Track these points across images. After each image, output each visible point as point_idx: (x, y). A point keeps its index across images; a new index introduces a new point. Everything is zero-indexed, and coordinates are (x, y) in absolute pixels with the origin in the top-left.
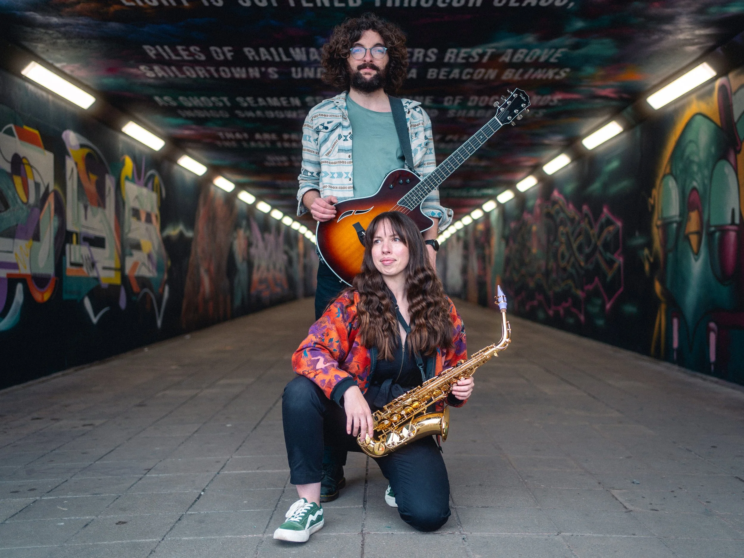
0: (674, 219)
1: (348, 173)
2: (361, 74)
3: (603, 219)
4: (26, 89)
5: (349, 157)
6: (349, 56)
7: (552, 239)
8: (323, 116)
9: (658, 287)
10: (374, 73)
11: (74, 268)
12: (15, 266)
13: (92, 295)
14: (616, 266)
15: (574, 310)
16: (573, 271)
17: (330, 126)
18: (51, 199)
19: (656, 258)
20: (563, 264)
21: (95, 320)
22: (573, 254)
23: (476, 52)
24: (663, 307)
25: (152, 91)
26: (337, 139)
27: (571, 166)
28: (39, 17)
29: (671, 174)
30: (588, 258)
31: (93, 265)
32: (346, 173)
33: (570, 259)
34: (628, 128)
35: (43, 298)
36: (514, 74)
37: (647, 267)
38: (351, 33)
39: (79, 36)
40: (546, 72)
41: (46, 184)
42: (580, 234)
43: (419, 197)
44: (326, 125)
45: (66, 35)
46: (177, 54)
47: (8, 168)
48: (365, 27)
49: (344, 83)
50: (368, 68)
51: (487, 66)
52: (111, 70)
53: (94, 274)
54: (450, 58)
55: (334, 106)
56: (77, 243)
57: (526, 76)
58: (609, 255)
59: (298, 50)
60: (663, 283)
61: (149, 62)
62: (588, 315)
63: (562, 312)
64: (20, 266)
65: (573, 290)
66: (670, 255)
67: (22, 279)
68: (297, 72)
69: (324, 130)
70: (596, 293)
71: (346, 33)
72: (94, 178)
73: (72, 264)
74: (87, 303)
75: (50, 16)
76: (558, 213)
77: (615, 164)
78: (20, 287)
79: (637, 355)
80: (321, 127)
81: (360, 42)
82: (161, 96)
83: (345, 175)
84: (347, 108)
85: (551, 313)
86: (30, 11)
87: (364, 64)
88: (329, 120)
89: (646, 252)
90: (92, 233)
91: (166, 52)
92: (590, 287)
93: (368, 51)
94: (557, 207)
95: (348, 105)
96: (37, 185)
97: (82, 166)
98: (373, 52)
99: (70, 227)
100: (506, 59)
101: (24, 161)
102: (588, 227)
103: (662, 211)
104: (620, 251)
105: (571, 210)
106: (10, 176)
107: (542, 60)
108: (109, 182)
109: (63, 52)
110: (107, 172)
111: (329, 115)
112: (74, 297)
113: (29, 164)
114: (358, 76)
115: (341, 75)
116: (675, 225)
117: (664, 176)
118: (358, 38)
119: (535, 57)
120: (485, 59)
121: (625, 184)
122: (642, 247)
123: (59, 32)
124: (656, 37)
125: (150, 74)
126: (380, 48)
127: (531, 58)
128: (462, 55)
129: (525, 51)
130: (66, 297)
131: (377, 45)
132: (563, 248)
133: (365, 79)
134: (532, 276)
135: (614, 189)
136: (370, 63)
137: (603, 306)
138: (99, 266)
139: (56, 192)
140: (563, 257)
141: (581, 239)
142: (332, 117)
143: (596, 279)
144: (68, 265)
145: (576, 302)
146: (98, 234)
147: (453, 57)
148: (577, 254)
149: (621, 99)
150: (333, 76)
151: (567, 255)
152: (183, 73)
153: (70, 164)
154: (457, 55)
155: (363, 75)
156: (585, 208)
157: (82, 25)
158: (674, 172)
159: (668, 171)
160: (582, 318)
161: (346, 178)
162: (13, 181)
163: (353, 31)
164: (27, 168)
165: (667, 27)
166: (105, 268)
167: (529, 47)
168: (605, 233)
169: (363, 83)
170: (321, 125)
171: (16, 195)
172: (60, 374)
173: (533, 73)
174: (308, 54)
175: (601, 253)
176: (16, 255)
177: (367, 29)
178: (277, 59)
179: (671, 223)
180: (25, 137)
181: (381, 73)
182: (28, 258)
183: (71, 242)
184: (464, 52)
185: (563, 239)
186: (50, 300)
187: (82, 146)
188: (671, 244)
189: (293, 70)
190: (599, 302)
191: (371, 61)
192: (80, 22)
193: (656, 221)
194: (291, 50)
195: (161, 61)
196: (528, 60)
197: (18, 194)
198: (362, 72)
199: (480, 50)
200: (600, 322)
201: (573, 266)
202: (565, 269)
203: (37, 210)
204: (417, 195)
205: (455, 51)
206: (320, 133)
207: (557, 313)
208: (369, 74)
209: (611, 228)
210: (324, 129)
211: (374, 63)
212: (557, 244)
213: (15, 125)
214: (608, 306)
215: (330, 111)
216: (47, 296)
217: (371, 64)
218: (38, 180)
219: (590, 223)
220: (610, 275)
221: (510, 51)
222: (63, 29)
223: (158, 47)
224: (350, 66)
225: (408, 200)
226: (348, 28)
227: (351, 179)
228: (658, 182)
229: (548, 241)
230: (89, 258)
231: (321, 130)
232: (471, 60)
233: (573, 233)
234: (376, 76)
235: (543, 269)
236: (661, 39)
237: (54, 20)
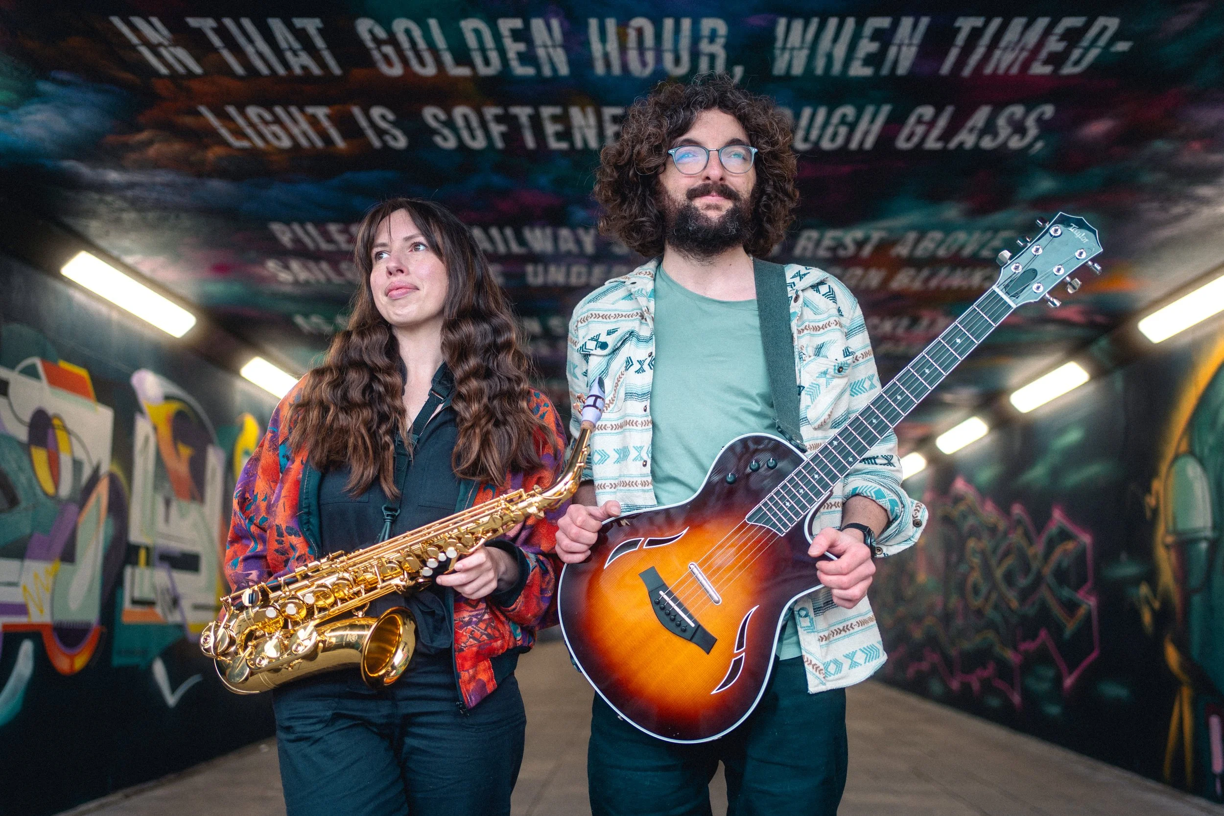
0: (1202, 534)
1: (641, 448)
2: (696, 209)
3: (1052, 529)
4: (70, 299)
5: (645, 410)
6: (665, 169)
7: (954, 558)
8: (600, 318)
9: (1172, 655)
10: (728, 205)
11: (138, 609)
12: (21, 609)
13: (168, 656)
14: (1082, 611)
15: (1000, 684)
16: (998, 618)
17: (611, 341)
18: (102, 490)
19: (1166, 602)
20: (977, 602)
21: (171, 700)
22: (994, 587)
23: (850, 236)
24: (1186, 693)
25: (289, 307)
26: (623, 369)
27: (987, 441)
28: (84, 170)
29: (1191, 453)
30: (1025, 595)
31: (175, 602)
32: (636, 448)
33: (989, 593)
34: (1099, 373)
35: (72, 665)
36: (913, 279)
37: (1147, 617)
38: (671, 117)
39: (161, 206)
40: (970, 275)
41: (95, 462)
42: (1006, 554)
43: (798, 502)
44: (602, 339)
45: (136, 204)
46: (330, 240)
47: (22, 434)
48: (702, 102)
49: (652, 235)
50: (714, 194)
51: (867, 264)
52: (221, 269)
53: (175, 618)
54: (805, 249)
55: (627, 293)
56: (148, 563)
57: (933, 283)
58: (1066, 592)
59: (538, 232)
60: (1182, 647)
61: (282, 254)
62: (1026, 694)
63: (976, 685)
64: (32, 609)
65: (997, 649)
66: (1197, 599)
67: (35, 633)
68: (536, 274)
69: (599, 351)
70: (1042, 657)
71: (658, 118)
72: (186, 452)
73: (135, 602)
74: (159, 670)
75: (105, 168)
76: (964, 516)
77: (1073, 436)
78: (27, 648)
79: (1137, 778)
80: (591, 345)
81: (692, 134)
82: (306, 316)
83: (633, 454)
84: (655, 293)
85: (955, 685)
86: (68, 158)
87: (706, 186)
88: (611, 327)
89: (1144, 590)
90: (177, 546)
91: (310, 235)
92: (1029, 646)
93: (713, 154)
94: (962, 507)
95: (658, 286)
96: (77, 465)
97: (165, 431)
98: (724, 159)
99: (136, 536)
100: (903, 250)
101: (56, 422)
102: (1024, 543)
103: (1175, 518)
104: (1089, 585)
105: (989, 512)
106: (26, 448)
107: (967, 251)
108: (214, 459)
109: (133, 235)
110: (211, 441)
111: (613, 315)
112: (135, 660)
113: (65, 428)
114: (687, 214)
115: (644, 216)
116: (1204, 546)
117: (1177, 457)
118: (685, 127)
119: (954, 248)
120: (867, 251)
121: (1093, 470)
122: (1136, 581)
123: (124, 199)
124: (1178, 210)
125: (284, 276)
126: (739, 149)
127: (948, 248)
128: (827, 242)
129: (938, 235)
130: (118, 661)
131: (734, 142)
132: (975, 576)
133: (707, 219)
134: (918, 619)
135: (1074, 478)
136: (720, 183)
137: (1058, 680)
138: (186, 604)
139: (113, 478)
140: (976, 590)
141: (1009, 562)
142: (619, 319)
143: (1043, 634)
144: (127, 605)
145: (1004, 670)
146: (188, 547)
147: (810, 246)
148: (1003, 587)
149: (1092, 325)
150: (627, 222)
151: (984, 589)
152: (340, 273)
153: (143, 428)
154: (818, 243)
155: (702, 211)
156: (1017, 510)
157: (162, 184)
158: (1197, 450)
159: (1184, 447)
160: (1016, 699)
161: (635, 460)
162: (30, 456)
163: (676, 111)
164: (61, 435)
165: (1205, 191)
166: (197, 607)
167: (947, 228)
168: (1057, 554)
169: (700, 229)
170: (592, 339)
171: (34, 481)
172: (92, 805)
173: (947, 277)
174: (556, 239)
175: (1050, 588)
176: (25, 589)
177: (708, 107)
178: (502, 248)
179: (1195, 541)
180: (58, 380)
181: (744, 206)
182: (47, 596)
183: (135, 563)
184: (831, 236)
185: (976, 560)
186: (87, 668)
187: (168, 398)
188: (1196, 580)
189: (530, 269)
190: (1050, 673)
191: (722, 179)
192: (158, 179)
193: (1163, 536)
194: (528, 234)
195: (302, 253)
196: (942, 252)
197: (38, 482)
198: (699, 203)
199: (859, 234)
200: (1054, 710)
201: (996, 607)
202: (979, 612)
203: (73, 508)
204: (793, 497)
205: (814, 234)
206: (591, 358)
207: (966, 687)
208: (717, 208)
209: (1070, 546)
210: (599, 349)
211: (727, 183)
212: (963, 568)
213: (44, 358)
214: (1068, 682)
215: (616, 306)
216: (80, 662)
217: (722, 185)
218: (80, 454)
219: (1026, 535)
220: (1070, 628)
221: (912, 236)
222: (129, 193)
223: (296, 227)
224: (667, 192)
225: (770, 509)
226: (663, 105)
227: (646, 461)
228: (1164, 468)
229: (947, 564)
230: (168, 590)
231: (592, 352)
232: (842, 253)
233: (994, 551)
234: (733, 214)
235: (939, 609)
236: (1188, 214)
237: (113, 176)
